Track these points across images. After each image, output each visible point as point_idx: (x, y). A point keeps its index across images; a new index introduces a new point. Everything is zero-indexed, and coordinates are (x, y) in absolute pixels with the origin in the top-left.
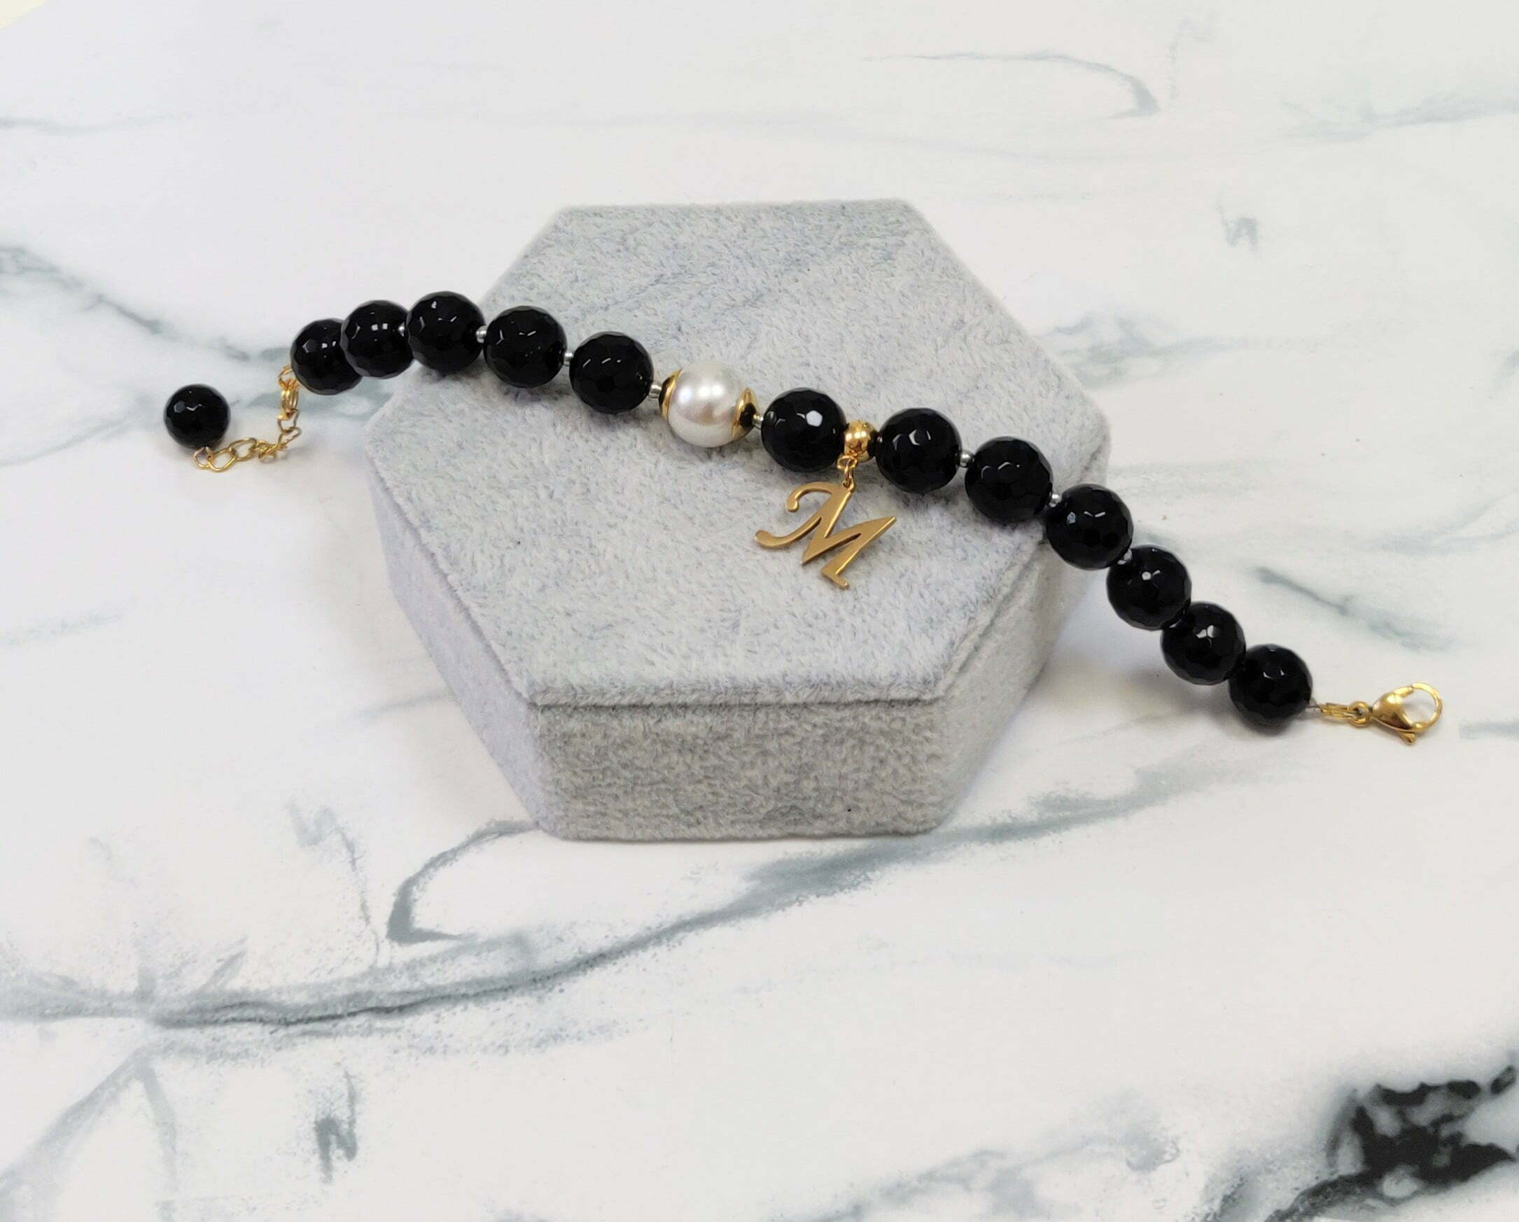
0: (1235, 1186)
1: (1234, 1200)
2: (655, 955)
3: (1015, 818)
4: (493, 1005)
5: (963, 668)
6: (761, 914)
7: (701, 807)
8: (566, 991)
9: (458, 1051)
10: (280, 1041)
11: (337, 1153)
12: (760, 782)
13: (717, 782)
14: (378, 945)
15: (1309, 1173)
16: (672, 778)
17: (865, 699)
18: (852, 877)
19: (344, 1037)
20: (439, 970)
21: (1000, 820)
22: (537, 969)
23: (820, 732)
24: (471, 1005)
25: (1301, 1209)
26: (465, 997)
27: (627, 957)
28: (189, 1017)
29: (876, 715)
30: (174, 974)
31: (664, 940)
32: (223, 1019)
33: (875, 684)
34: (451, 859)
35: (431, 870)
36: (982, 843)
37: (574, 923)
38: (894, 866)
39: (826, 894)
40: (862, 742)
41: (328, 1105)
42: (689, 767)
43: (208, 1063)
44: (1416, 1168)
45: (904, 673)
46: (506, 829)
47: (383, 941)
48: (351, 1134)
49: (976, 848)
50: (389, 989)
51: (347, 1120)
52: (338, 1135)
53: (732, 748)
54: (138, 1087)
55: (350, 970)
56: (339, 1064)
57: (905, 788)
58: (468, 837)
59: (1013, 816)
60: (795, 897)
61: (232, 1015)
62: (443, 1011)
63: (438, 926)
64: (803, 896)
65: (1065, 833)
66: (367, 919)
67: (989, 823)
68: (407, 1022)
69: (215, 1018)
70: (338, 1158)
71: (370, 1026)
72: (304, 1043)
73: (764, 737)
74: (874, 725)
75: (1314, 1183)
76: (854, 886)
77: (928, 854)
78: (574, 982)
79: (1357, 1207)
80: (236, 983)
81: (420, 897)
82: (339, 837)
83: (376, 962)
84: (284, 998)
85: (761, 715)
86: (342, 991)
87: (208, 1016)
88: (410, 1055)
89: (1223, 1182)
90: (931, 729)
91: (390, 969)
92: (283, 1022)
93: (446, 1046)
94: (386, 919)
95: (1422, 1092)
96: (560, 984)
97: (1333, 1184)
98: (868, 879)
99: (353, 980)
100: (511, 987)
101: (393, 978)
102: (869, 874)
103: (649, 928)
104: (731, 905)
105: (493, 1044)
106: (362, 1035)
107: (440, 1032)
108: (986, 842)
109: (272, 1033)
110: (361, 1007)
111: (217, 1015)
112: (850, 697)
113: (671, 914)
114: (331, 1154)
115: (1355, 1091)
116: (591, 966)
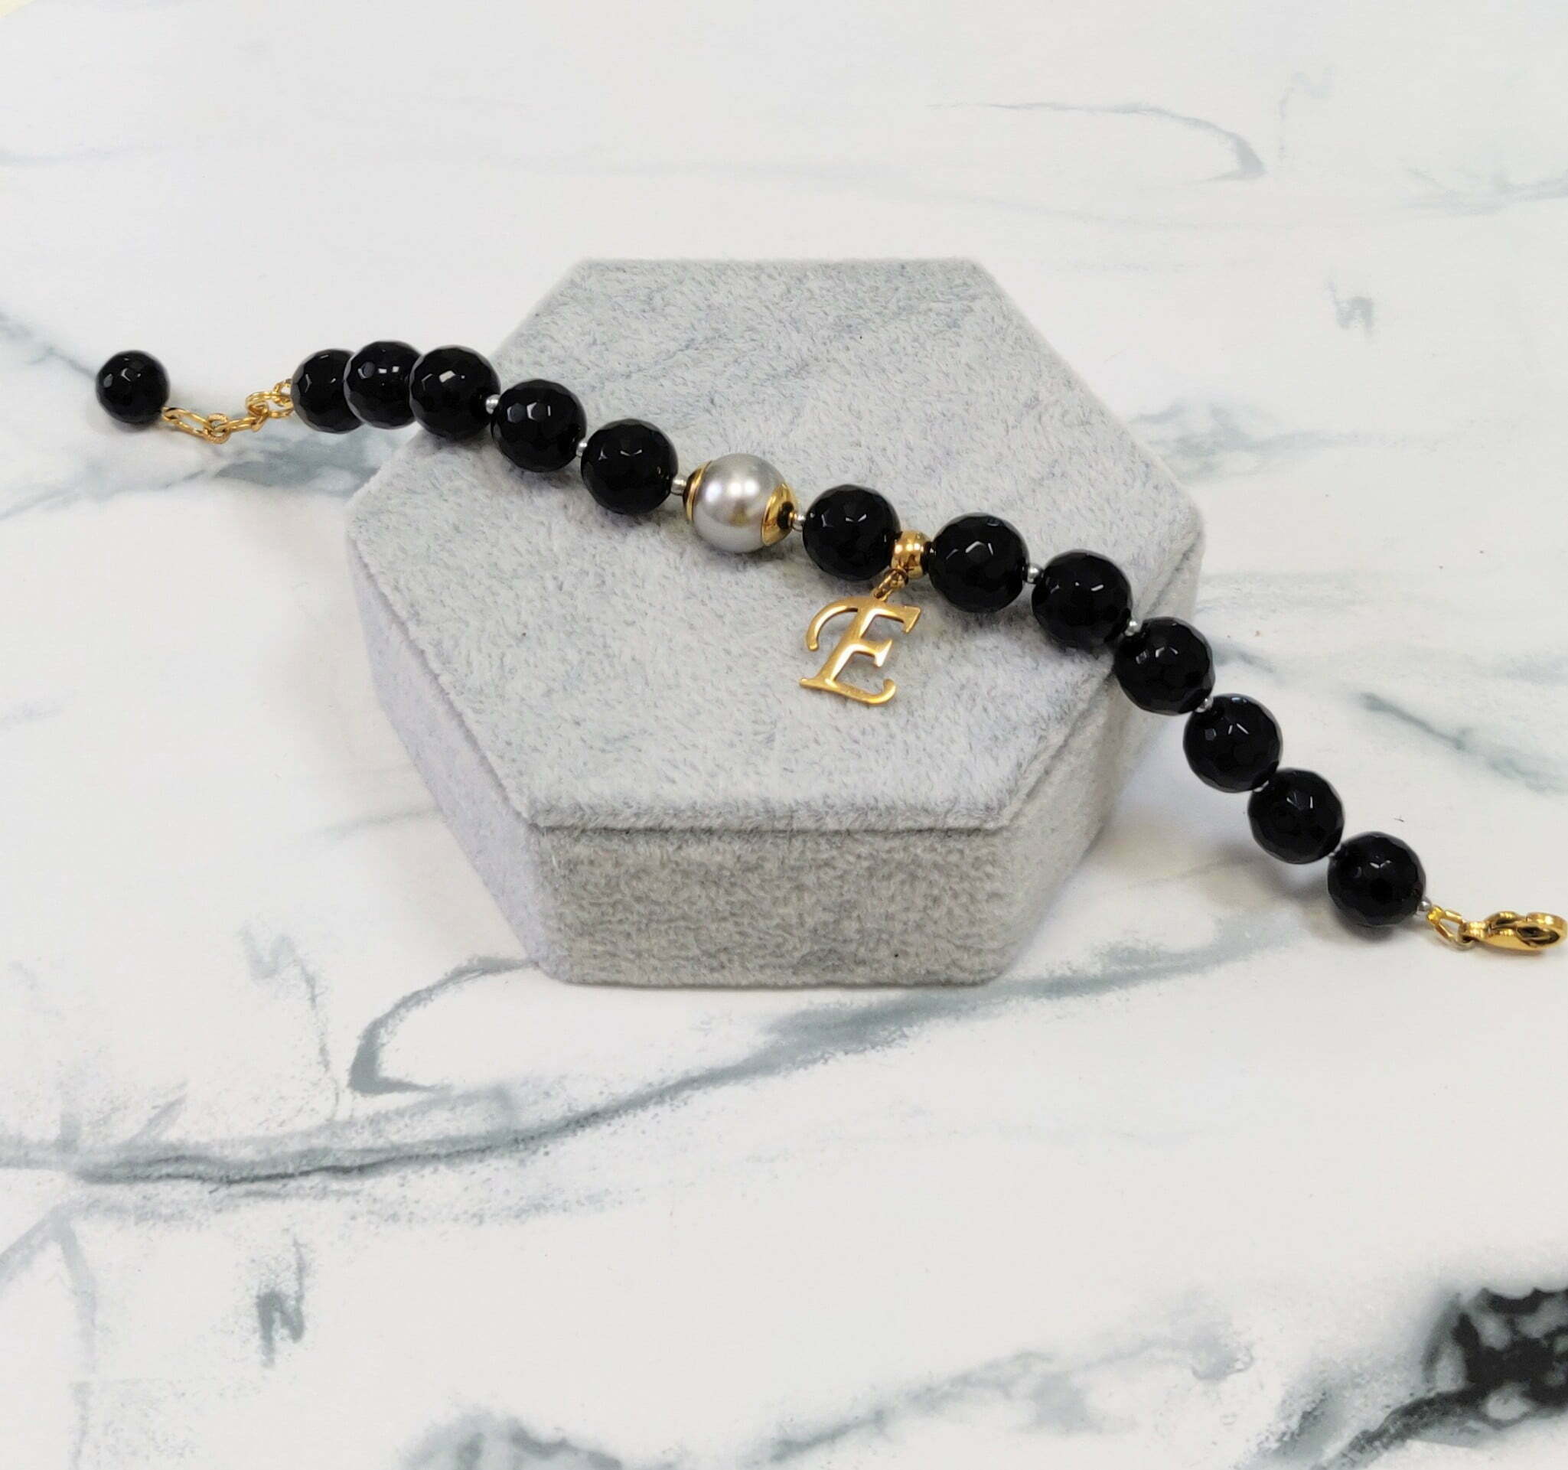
0: (1318, 1401)
1: (1315, 1418)
2: (657, 1115)
3: (1075, 972)
4: (467, 1168)
5: (1031, 795)
6: (779, 1073)
7: (725, 949)
8: (552, 1155)
9: (425, 1220)
10: (222, 1201)
11: (281, 1333)
12: (794, 921)
13: (746, 921)
14: (337, 1095)
15: (1402, 1389)
16: (693, 914)
17: (916, 826)
18: (886, 1033)
19: (294, 1199)
20: (406, 1126)
21: (1058, 973)
22: (520, 1127)
23: (865, 864)
24: (442, 1167)
25: (1392, 1431)
26: (436, 1157)
27: (624, 1117)
28: (117, 1172)
29: (931, 845)
30: (101, 1122)
31: (667, 1099)
32: (156, 1174)
33: (930, 809)
34: (425, 999)
35: (402, 1011)
36: (1037, 997)
37: (564, 1077)
38: (934, 1021)
39: (856, 1052)
40: (913, 877)
41: (273, 1277)
42: (713, 901)
43: (136, 1224)
44: (1527, 1387)
45: (964, 797)
46: (490, 967)
47: (344, 1091)
48: (298, 1312)
49: (1029, 1003)
50: (347, 1146)
51: (294, 1295)
52: (283, 1312)
53: (763, 881)
54: (54, 1250)
55: (303, 1123)
56: (287, 1230)
57: (960, 932)
58: (446, 974)
59: (1074, 968)
60: (819, 1053)
61: (166, 1170)
62: (410, 1173)
63: (407, 1075)
64: (829, 1053)
65: (1133, 990)
66: (327, 1065)
67: (1045, 975)
68: (369, 1185)
69: (147, 1174)
70: (282, 1338)
71: (325, 1188)
72: (248, 1205)
73: (800, 869)
74: (927, 857)
75: (1408, 1401)
76: (888, 1043)
77: (974, 1009)
78: (563, 1144)
79: (1457, 1430)
80: (172, 1135)
81: (389, 1042)
82: (296, 971)
83: (334, 1115)
84: (227, 1152)
85: (797, 843)
86: (295, 1146)
87: (139, 1171)
88: (370, 1222)
89: (1303, 1396)
90: (993, 863)
91: (350, 1123)
92: (225, 1179)
93: (411, 1213)
94: (349, 1066)
95: (1536, 1299)
96: (546, 1146)
97: (1430, 1402)
98: (904, 1036)
99: (308, 1135)
100: (489, 1148)
101: (354, 1135)
102: (906, 1030)
103: (650, 1085)
104: (746, 1061)
105: (466, 1212)
106: (315, 1198)
107: (404, 1197)
108: (1041, 997)
109: (211, 1192)
110: (316, 1164)
111: (150, 1170)
112: (901, 825)
113: (676, 1072)
114: (273, 1333)
115: (1458, 1295)
116: (582, 1126)
